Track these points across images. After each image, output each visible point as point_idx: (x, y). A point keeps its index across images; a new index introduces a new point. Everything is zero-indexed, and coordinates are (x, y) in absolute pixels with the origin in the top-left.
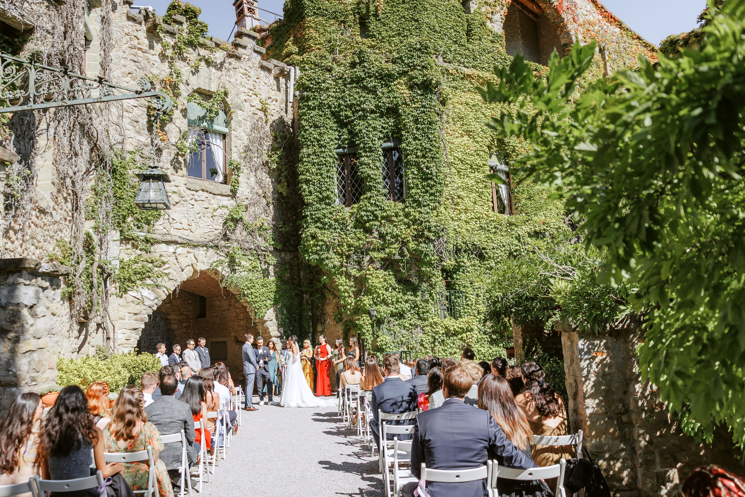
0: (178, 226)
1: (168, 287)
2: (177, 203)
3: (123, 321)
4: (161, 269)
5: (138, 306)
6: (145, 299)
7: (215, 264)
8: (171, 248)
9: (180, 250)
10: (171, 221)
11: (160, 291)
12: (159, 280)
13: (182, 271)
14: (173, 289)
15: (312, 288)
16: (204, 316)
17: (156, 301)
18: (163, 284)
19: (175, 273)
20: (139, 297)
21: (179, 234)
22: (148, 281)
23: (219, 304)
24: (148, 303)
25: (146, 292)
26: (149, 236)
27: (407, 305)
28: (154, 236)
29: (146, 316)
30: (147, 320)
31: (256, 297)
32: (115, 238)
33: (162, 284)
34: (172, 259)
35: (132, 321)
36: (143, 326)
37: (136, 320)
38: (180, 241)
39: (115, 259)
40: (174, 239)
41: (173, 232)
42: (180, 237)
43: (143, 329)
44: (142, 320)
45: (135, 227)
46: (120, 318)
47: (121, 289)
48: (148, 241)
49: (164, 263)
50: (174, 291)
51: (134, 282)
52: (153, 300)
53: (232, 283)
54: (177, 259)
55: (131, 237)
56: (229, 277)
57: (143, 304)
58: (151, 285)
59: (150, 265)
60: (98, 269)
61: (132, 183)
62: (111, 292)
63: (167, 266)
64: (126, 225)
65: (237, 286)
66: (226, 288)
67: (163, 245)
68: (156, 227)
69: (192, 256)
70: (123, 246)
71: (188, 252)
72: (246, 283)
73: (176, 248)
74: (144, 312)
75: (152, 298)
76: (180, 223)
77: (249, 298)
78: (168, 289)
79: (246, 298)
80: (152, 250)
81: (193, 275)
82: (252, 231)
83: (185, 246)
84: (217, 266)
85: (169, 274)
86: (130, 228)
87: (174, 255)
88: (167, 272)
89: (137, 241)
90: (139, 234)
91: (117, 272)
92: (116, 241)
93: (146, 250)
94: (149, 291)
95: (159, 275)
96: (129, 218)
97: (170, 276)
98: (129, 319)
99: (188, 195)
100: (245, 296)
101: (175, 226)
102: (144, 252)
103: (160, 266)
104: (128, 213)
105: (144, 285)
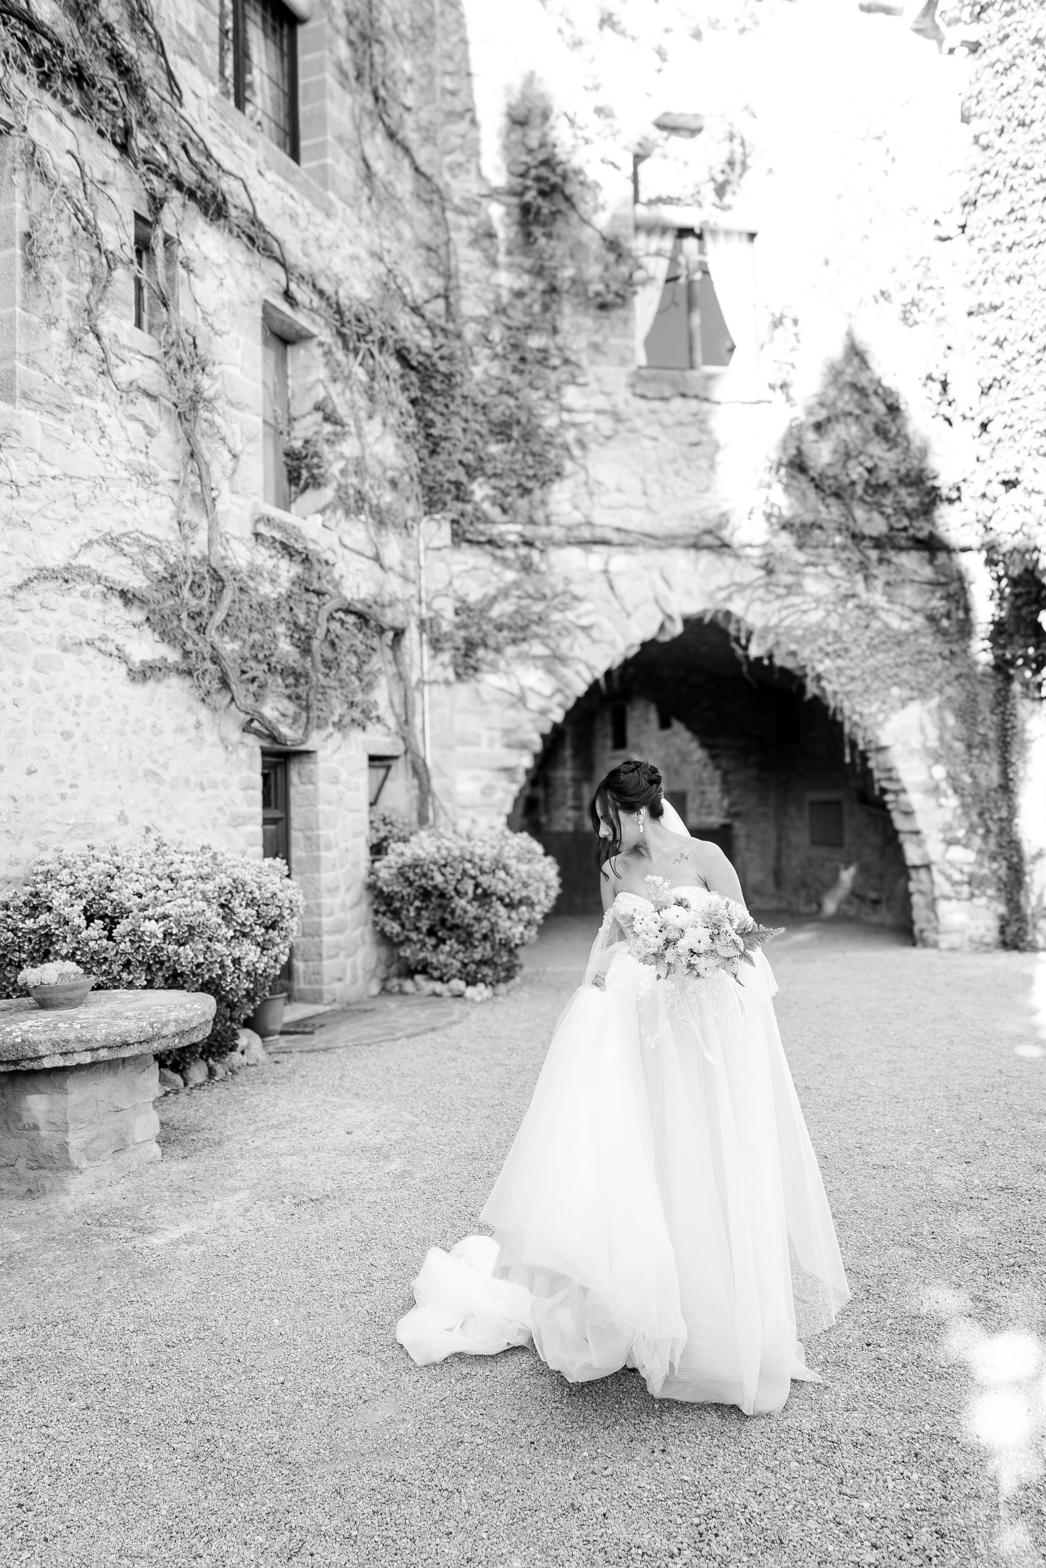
0: (614, 498)
1: (592, 662)
2: (608, 438)
3: (475, 749)
4: (571, 615)
5: (512, 713)
6: (530, 694)
7: (723, 594)
8: (596, 559)
9: (619, 561)
10: (591, 489)
11: (567, 672)
12: (566, 643)
13: (629, 615)
14: (604, 666)
17: (559, 698)
18: (577, 652)
19: (608, 625)
20: (515, 690)
21: (617, 523)
22: (538, 649)
24: (534, 703)
25: (531, 677)
26: (529, 531)
28: (545, 530)
29: (537, 737)
30: (539, 747)
31: (853, 679)
32: (436, 543)
33: (571, 654)
34: (600, 586)
35: (498, 748)
36: (529, 762)
37: (510, 747)
38: (616, 537)
39: (438, 594)
40: (599, 533)
41: (600, 516)
42: (618, 530)
43: (529, 770)
44: (523, 746)
45: (495, 512)
46: (463, 741)
47: (461, 670)
48: (529, 544)
49: (576, 598)
50: (608, 674)
51: (498, 650)
52: (551, 696)
53: (778, 644)
54: (612, 588)
55: (482, 539)
56: (766, 629)
57: (525, 705)
58: (542, 658)
59: (538, 607)
60: (341, 615)
61: (481, 399)
62: (432, 677)
63: (585, 607)
64: (469, 508)
65: (793, 654)
66: (759, 660)
67: (574, 554)
68: (553, 507)
69: (656, 577)
70: (466, 563)
71: (646, 568)
72: (821, 642)
73: (609, 557)
74: (529, 726)
75: (547, 691)
76: (619, 490)
77: (830, 682)
78: (590, 668)
79: (824, 683)
80: (543, 567)
81: (662, 628)
82: (837, 495)
83: (634, 550)
84: (729, 598)
85: (591, 627)
86: (479, 514)
87: (601, 578)
88: (585, 622)
89: (499, 547)
90: (503, 528)
91: (445, 627)
92: (439, 549)
93: (527, 567)
94: (541, 674)
95: (566, 630)
96: (480, 490)
97: (595, 633)
98: (491, 742)
99: (640, 414)
100: (819, 678)
101: (605, 500)
102: (522, 575)
103: (564, 608)
104: (471, 477)
105: (523, 657)
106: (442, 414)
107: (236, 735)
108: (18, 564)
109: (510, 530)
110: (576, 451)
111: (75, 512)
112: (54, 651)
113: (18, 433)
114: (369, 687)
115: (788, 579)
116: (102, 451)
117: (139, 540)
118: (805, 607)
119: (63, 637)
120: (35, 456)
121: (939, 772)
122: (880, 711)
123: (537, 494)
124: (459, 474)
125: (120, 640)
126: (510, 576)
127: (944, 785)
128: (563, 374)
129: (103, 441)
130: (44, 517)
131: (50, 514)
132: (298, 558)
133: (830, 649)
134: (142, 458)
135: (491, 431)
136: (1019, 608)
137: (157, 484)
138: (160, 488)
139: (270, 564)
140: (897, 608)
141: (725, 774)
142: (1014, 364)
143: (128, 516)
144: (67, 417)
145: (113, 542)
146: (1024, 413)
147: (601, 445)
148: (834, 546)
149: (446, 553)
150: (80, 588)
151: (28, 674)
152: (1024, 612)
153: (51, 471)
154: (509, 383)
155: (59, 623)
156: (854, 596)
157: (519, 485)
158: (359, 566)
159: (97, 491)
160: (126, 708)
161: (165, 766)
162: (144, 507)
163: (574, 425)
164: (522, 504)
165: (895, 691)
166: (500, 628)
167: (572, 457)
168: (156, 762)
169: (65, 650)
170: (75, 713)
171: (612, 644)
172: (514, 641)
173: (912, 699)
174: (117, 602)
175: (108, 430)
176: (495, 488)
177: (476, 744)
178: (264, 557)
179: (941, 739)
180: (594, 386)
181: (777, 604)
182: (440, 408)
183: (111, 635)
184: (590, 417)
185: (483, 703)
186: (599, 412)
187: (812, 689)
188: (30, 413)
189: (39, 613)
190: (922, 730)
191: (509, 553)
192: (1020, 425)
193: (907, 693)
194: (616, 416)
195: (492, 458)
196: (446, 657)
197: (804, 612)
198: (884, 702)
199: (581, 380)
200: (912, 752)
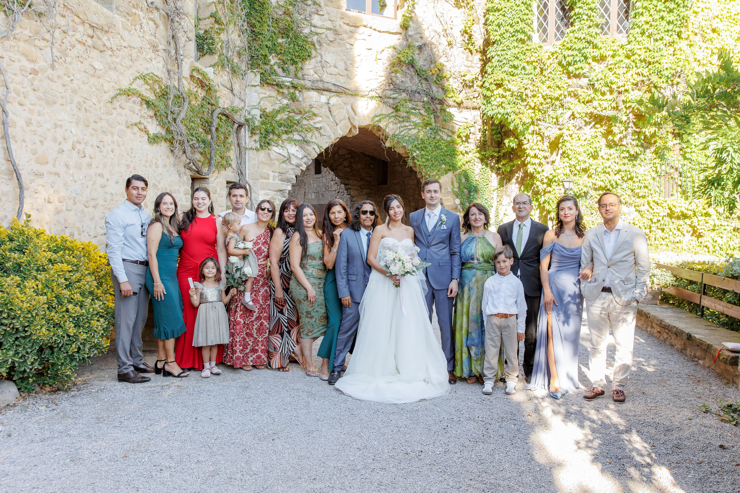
0: (333, 70)
1: (320, 144)
2: (331, 42)
3: (267, 181)
4: (311, 122)
5: (284, 165)
6: (292, 157)
7: (377, 119)
8: (324, 98)
9: (334, 100)
10: (324, 64)
11: (310, 148)
12: (309, 135)
13: (337, 124)
14: (325, 146)
15: (499, 152)
16: (386, 183)
17: (305, 160)
18: (314, 140)
19: (328, 128)
20: (286, 154)
21: (333, 81)
22: (296, 137)
23: (400, 169)
24: (294, 161)
25: (293, 149)
26: (296, 81)
27: (618, 176)
28: (302, 82)
29: (294, 177)
30: (294, 182)
31: (427, 160)
32: (254, 83)
33: (311, 140)
34: (325, 110)
35: (277, 181)
36: (290, 188)
37: (282, 181)
38: (333, 88)
39: (254, 107)
40: (326, 86)
41: (326, 78)
42: (334, 85)
43: (289, 192)
44: (288, 181)
45: (279, 71)
46: (262, 177)
47: (262, 144)
48: (295, 88)
49: (315, 115)
50: (327, 150)
51: (279, 136)
52: (302, 158)
53: (398, 142)
54: (330, 111)
55: (274, 83)
56: (394, 136)
57: (290, 162)
58: (298, 141)
59: (298, 117)
60: (220, 115)
61: (275, 16)
62: (250, 146)
63: (319, 119)
64: (268, 67)
65: (404, 147)
66: (390, 148)
67: (314, 94)
68: (305, 71)
69: (349, 107)
70: (265, 94)
71: (345, 104)
72: (416, 143)
73: (330, 97)
74: (291, 172)
75: (300, 156)
76: (335, 67)
77: (418, 161)
78: (319, 147)
79: (416, 161)
80: (300, 99)
81: (350, 131)
82: (426, 79)
83: (341, 95)
84: (380, 121)
85: (321, 128)
86: (273, 71)
87: (326, 106)
88: (318, 126)
89: (282, 88)
90: (284, 79)
91: (257, 124)
92: (255, 86)
93: (293, 99)
94: (297, 148)
95: (309, 130)
96: (273, 60)
97: (322, 131)
98: (274, 178)
99: (346, 32)
100: (414, 158)
101: (329, 70)
102: (291, 101)
103: (309, 118)
104: (271, 53)
105: (290, 140)
106: (259, 22)
107: (182, 170)
108: (113, 87)
109: (287, 80)
110: (317, 47)
111: (131, 63)
112: (124, 128)
113: (114, 26)
114: (228, 149)
115: (405, 114)
116: (141, 35)
117: (152, 77)
118: (410, 127)
119: (127, 122)
120: (119, 37)
121: (458, 201)
122: (437, 174)
123: (300, 65)
124: (265, 51)
125: (146, 124)
126: (285, 102)
127: (459, 207)
128: (312, 8)
129: (142, 30)
130: (122, 65)
131: (124, 64)
132: (206, 88)
133: (419, 146)
134: (153, 38)
135: (279, 32)
136: (492, 135)
137: (158, 51)
138: (159, 53)
139: (196, 89)
140: (446, 131)
141: (352, 197)
142: (504, 35)
143: (148, 66)
144: (130, 18)
145: (143, 77)
146: (507, 57)
147: (328, 45)
148: (423, 102)
149: (258, 88)
150: (133, 99)
151: (116, 138)
152: (495, 137)
153: (125, 44)
154: (288, 10)
155: (126, 115)
156: (430, 124)
157: (292, 59)
158: (224, 92)
159: (139, 54)
160: (147, 155)
161: (159, 182)
162: (154, 62)
163: (317, 34)
164: (292, 68)
165: (443, 166)
166: (280, 125)
167: (315, 49)
168: (156, 180)
169: (128, 127)
170: (131, 157)
171: (329, 137)
172: (286, 133)
173: (449, 170)
174: (145, 106)
175: (143, 25)
176: (280, 59)
177: (268, 179)
178: (194, 88)
179: (459, 188)
180: (326, 16)
181: (399, 125)
182: (258, 19)
183: (143, 121)
184: (324, 31)
185: (271, 160)
186: (328, 29)
187: (410, 163)
188: (118, 17)
189: (119, 110)
190: (452, 183)
191: (285, 91)
192: (504, 61)
193: (448, 168)
194: (336, 32)
195: (280, 45)
196: (257, 137)
197: (410, 129)
198: (439, 171)
199: (320, 13)
200: (448, 192)
